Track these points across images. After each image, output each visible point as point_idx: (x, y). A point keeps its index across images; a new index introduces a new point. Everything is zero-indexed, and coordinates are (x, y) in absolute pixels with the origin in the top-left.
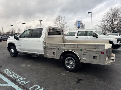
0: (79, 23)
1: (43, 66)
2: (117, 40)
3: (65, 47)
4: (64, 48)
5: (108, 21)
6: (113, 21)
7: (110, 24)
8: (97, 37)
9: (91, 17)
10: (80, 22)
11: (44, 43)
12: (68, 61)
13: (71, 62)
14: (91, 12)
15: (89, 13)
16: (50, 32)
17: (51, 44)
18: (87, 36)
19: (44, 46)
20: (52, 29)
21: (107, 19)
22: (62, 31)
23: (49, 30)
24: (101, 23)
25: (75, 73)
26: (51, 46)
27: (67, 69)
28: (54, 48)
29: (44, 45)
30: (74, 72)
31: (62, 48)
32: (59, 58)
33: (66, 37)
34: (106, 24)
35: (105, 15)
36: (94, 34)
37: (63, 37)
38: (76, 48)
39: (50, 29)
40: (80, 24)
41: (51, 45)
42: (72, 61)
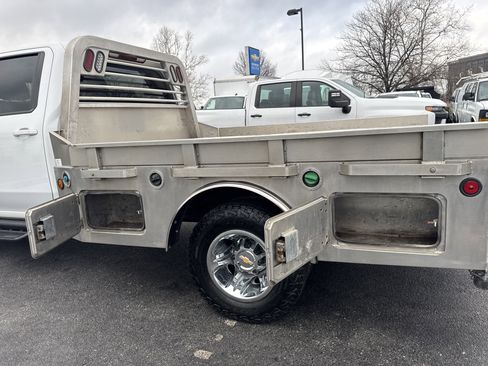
0: (254, 57)
1: (67, 298)
2: (434, 114)
3: (199, 165)
4: (192, 170)
5: (367, 48)
6: (384, 45)
7: (374, 60)
8: (346, 110)
9: (302, 30)
10: (257, 52)
11: (58, 147)
12: (229, 255)
13: (246, 259)
14: (301, 10)
15: (292, 13)
16: (93, 72)
17: (99, 149)
18: (301, 105)
19: (58, 170)
20: (106, 54)
21: (363, 39)
22: (179, 73)
23: (89, 57)
24: (341, 54)
25: (274, 331)
26: (101, 167)
27: (224, 308)
28: (124, 173)
29: (59, 163)
30: (267, 322)
31: (179, 172)
32: (162, 243)
33: (201, 117)
34: (360, 61)
35: (356, 21)
36: (334, 95)
37: (187, 112)
38: (279, 168)
39: (89, 53)
40: (258, 62)
41: (100, 158)
42: (250, 251)
